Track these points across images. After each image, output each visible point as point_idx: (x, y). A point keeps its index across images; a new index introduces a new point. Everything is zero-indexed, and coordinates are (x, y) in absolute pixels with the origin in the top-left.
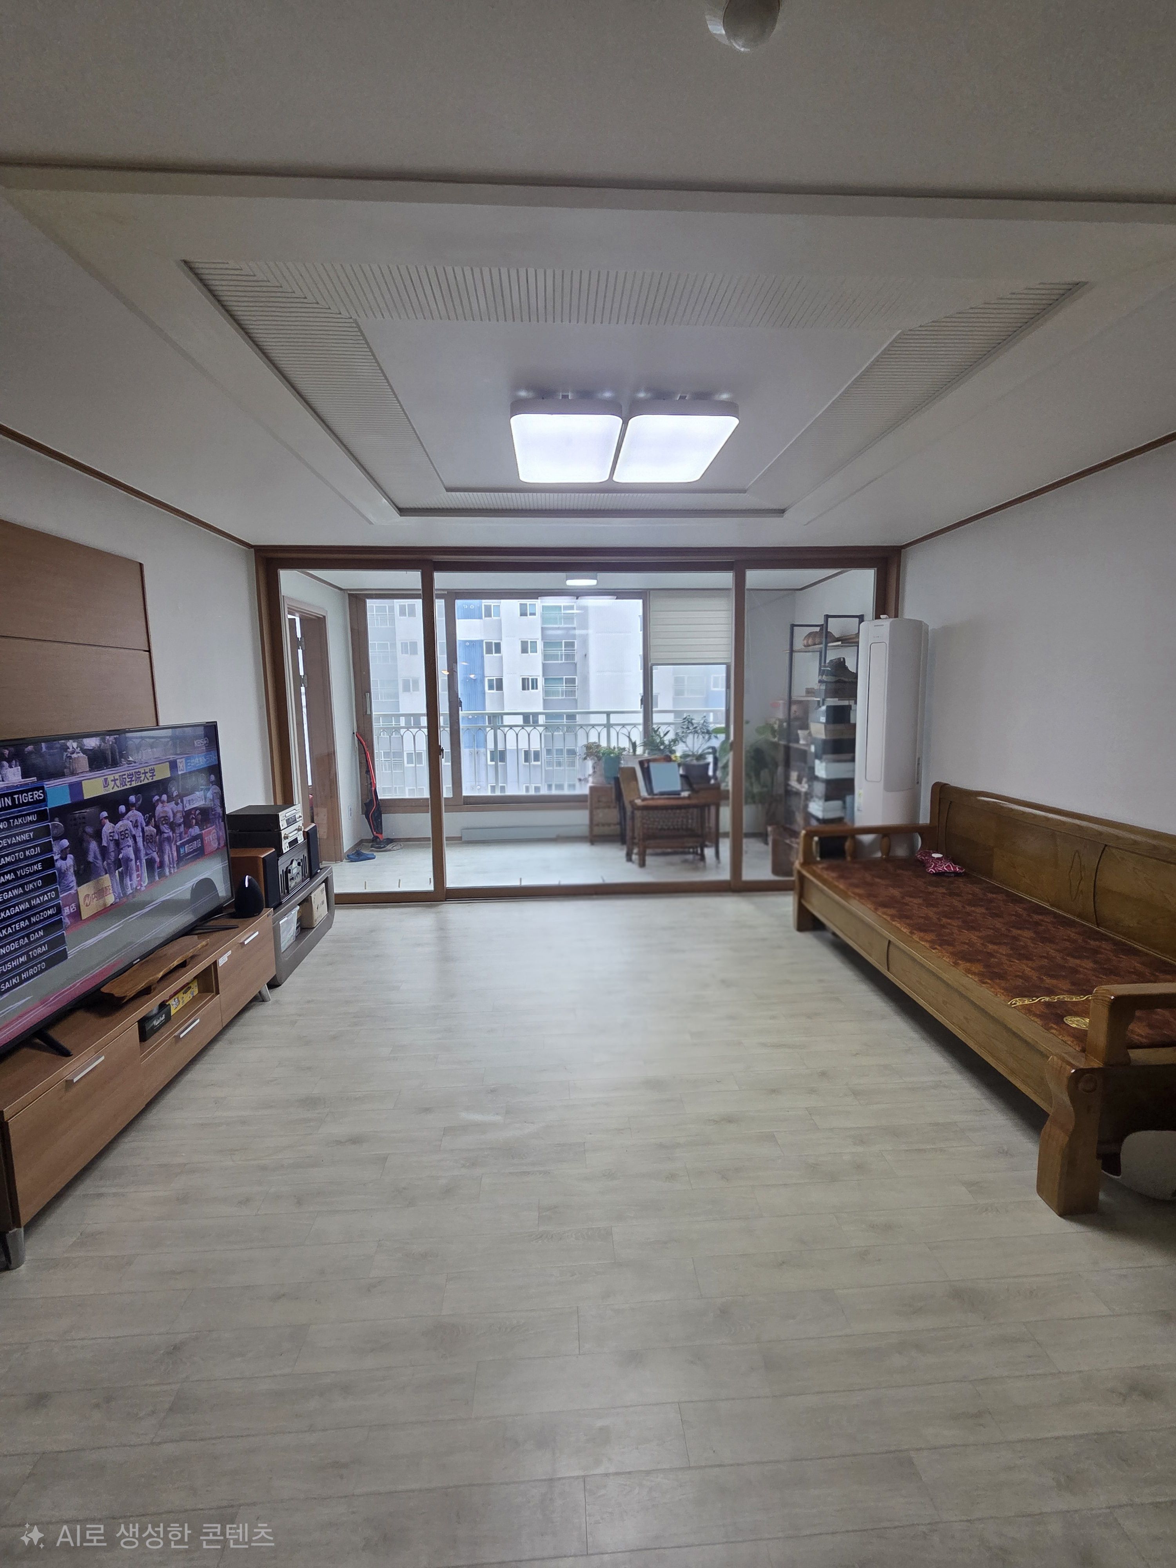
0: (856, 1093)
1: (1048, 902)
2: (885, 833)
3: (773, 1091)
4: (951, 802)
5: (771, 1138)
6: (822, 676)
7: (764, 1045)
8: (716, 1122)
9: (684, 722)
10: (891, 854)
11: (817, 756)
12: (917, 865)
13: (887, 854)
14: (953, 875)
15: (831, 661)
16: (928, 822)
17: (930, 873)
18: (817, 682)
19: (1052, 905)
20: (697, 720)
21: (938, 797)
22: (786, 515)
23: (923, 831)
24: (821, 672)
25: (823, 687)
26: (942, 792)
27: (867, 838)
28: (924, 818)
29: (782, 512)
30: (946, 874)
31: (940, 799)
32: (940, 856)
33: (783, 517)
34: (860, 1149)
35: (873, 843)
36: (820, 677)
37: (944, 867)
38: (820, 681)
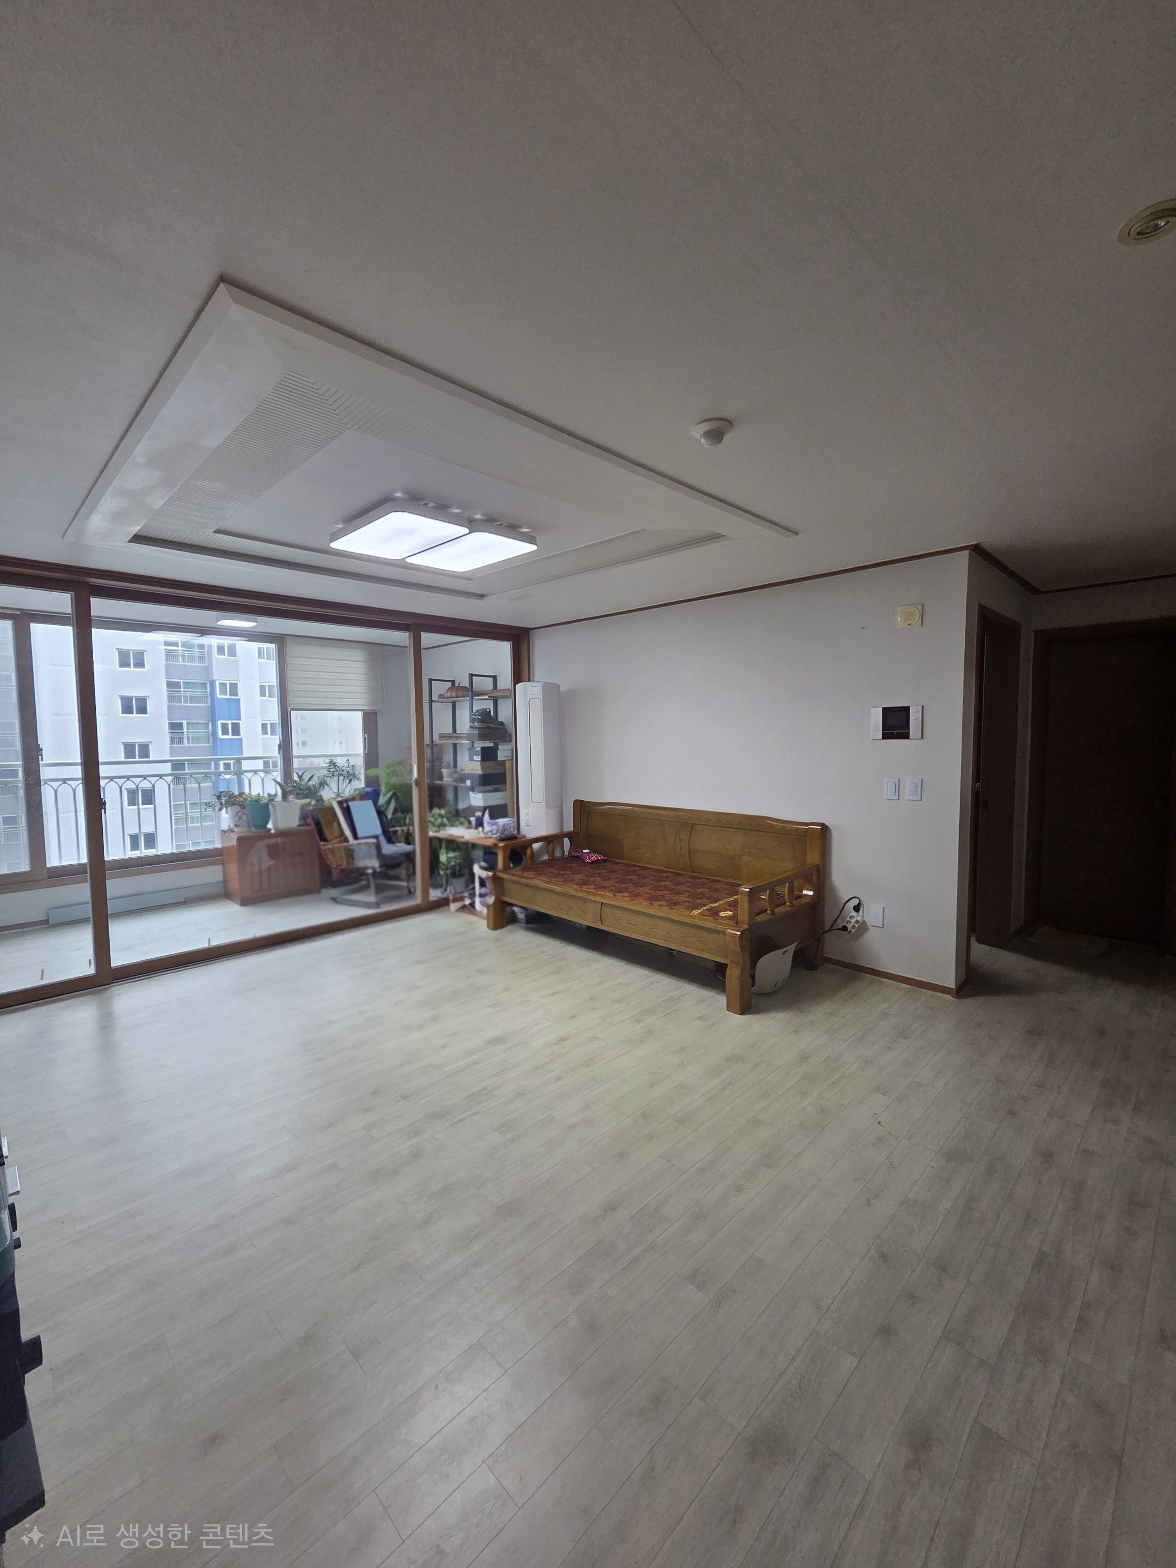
0: (618, 1001)
1: (663, 865)
2: (550, 840)
3: (573, 1017)
4: (589, 812)
5: (593, 1038)
6: (474, 723)
7: (544, 996)
8: (557, 1044)
9: (330, 766)
10: (554, 856)
11: (472, 789)
12: (576, 859)
13: (552, 856)
14: (602, 861)
15: (477, 711)
16: (572, 829)
17: (587, 863)
18: (469, 728)
19: (665, 867)
20: (341, 762)
21: (579, 810)
22: (486, 599)
23: (569, 835)
24: (473, 720)
25: (476, 732)
26: (581, 807)
27: (536, 846)
28: (569, 827)
29: (481, 596)
30: (598, 861)
31: (580, 811)
32: (588, 851)
33: (482, 600)
34: (642, 1024)
35: (540, 849)
36: (471, 724)
37: (595, 857)
38: (471, 727)
